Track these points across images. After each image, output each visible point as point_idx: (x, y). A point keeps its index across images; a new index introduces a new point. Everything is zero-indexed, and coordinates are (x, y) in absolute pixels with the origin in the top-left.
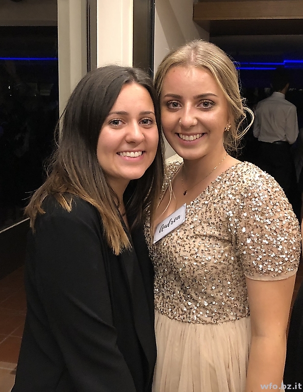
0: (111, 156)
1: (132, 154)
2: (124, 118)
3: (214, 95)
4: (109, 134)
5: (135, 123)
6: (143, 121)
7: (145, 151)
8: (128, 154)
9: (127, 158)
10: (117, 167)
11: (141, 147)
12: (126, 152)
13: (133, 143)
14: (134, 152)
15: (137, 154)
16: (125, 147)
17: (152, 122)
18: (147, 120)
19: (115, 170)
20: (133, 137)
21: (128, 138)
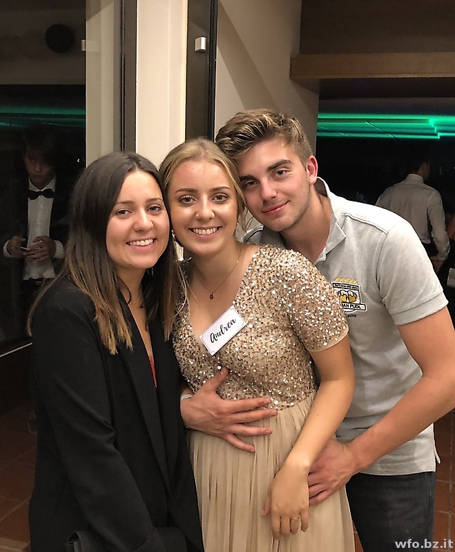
0: (120, 246)
1: (142, 243)
2: (131, 207)
3: (227, 188)
4: (118, 225)
5: (143, 212)
6: (151, 208)
7: (156, 239)
8: (138, 243)
9: (138, 248)
10: (128, 258)
11: (151, 234)
12: (136, 241)
13: (141, 231)
14: (144, 240)
15: (147, 242)
16: (134, 236)
17: (160, 208)
18: (155, 207)
19: (126, 260)
20: (141, 226)
21: (136, 227)
